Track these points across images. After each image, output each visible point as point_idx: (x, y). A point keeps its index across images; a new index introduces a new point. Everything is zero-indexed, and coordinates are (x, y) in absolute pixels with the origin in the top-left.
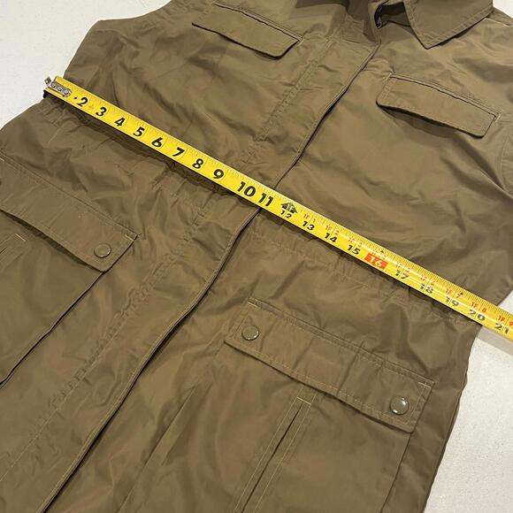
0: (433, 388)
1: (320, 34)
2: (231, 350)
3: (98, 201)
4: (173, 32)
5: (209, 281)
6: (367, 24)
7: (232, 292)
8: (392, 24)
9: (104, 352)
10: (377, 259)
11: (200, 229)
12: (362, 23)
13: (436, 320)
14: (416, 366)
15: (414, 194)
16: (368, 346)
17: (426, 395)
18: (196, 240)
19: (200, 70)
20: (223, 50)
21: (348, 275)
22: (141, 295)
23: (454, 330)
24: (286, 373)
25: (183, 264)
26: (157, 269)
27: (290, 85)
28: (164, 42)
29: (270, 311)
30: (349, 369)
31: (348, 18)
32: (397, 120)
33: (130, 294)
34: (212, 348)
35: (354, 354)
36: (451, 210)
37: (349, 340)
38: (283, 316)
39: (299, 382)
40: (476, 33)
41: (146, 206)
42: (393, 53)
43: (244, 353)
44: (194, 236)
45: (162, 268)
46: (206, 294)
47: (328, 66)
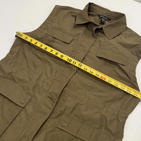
0: (114, 138)
1: (80, 36)
2: (59, 129)
3: (21, 87)
4: (40, 36)
5: (52, 109)
6: (93, 33)
7: (59, 112)
8: (99, 33)
9: (24, 132)
10: (103, 77)
11: (49, 94)
12: (91, 32)
13: (115, 118)
14: (110, 132)
16: (97, 127)
18: (48, 97)
20: (54, 42)
21: (90, 106)
22: (34, 114)
24: (74, 136)
25: (45, 104)
26: (38, 106)
27: (72, 51)
29: (69, 117)
30: (92, 134)
31: (88, 31)
32: (102, 60)
33: (31, 114)
34: (54, 129)
35: (93, 129)
37: (91, 125)
38: (73, 119)
39: (78, 138)
40: (123, 34)
41: (34, 88)
42: (100, 41)
43: (63, 130)
44: (48, 96)
45: (39, 106)
46: (52, 113)
47: (83, 45)
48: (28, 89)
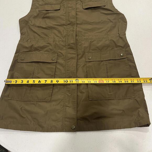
0: (125, 49)
1: (64, 2)
4: (36, 15)
7: (81, 53)
11: (68, 46)
13: (118, 38)
14: (120, 47)
15: (100, 21)
16: (110, 49)
17: (125, 51)
19: (46, 19)
20: (48, 13)
23: (122, 38)
25: (69, 53)
26: (65, 57)
27: (65, 13)
28: (35, 17)
29: (90, 53)
30: (110, 54)
34: (85, 64)
36: (109, 20)
37: (107, 50)
38: (93, 52)
44: (67, 48)
48: (51, 50)
